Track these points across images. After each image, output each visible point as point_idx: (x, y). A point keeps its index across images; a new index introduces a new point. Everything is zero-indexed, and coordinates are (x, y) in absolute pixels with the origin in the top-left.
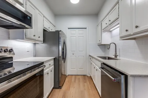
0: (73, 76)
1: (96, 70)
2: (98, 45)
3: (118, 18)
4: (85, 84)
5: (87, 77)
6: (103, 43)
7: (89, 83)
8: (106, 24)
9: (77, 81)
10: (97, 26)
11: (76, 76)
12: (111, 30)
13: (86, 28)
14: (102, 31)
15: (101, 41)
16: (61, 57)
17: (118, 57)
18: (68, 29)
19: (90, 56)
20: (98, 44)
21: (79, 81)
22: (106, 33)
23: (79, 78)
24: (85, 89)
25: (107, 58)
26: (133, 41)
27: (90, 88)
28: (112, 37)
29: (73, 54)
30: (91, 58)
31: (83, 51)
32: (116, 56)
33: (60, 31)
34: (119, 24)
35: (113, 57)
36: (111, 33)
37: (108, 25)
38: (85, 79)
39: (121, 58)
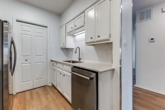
0: (26, 92)
1: (64, 76)
2: (61, 49)
3: (84, 26)
4: (47, 96)
5: (48, 87)
6: (67, 47)
7: (52, 94)
8: (72, 28)
9: (35, 97)
10: (60, 27)
11: (32, 90)
12: (74, 35)
13: (47, 27)
14: (67, 34)
15: (65, 44)
16: (7, 66)
17: (81, 60)
18: (17, 21)
19: (52, 61)
20: (61, 47)
21: (39, 96)
22: (70, 36)
23: (38, 92)
24: (50, 102)
25: (72, 62)
26: (93, 47)
27: (55, 98)
28: (75, 41)
29: (26, 60)
30: (55, 63)
31: (42, 56)
32: (80, 59)
33: (6, 22)
34: (84, 30)
35: (78, 60)
36: (74, 38)
37: (73, 29)
38: (45, 91)
39: (83, 61)
